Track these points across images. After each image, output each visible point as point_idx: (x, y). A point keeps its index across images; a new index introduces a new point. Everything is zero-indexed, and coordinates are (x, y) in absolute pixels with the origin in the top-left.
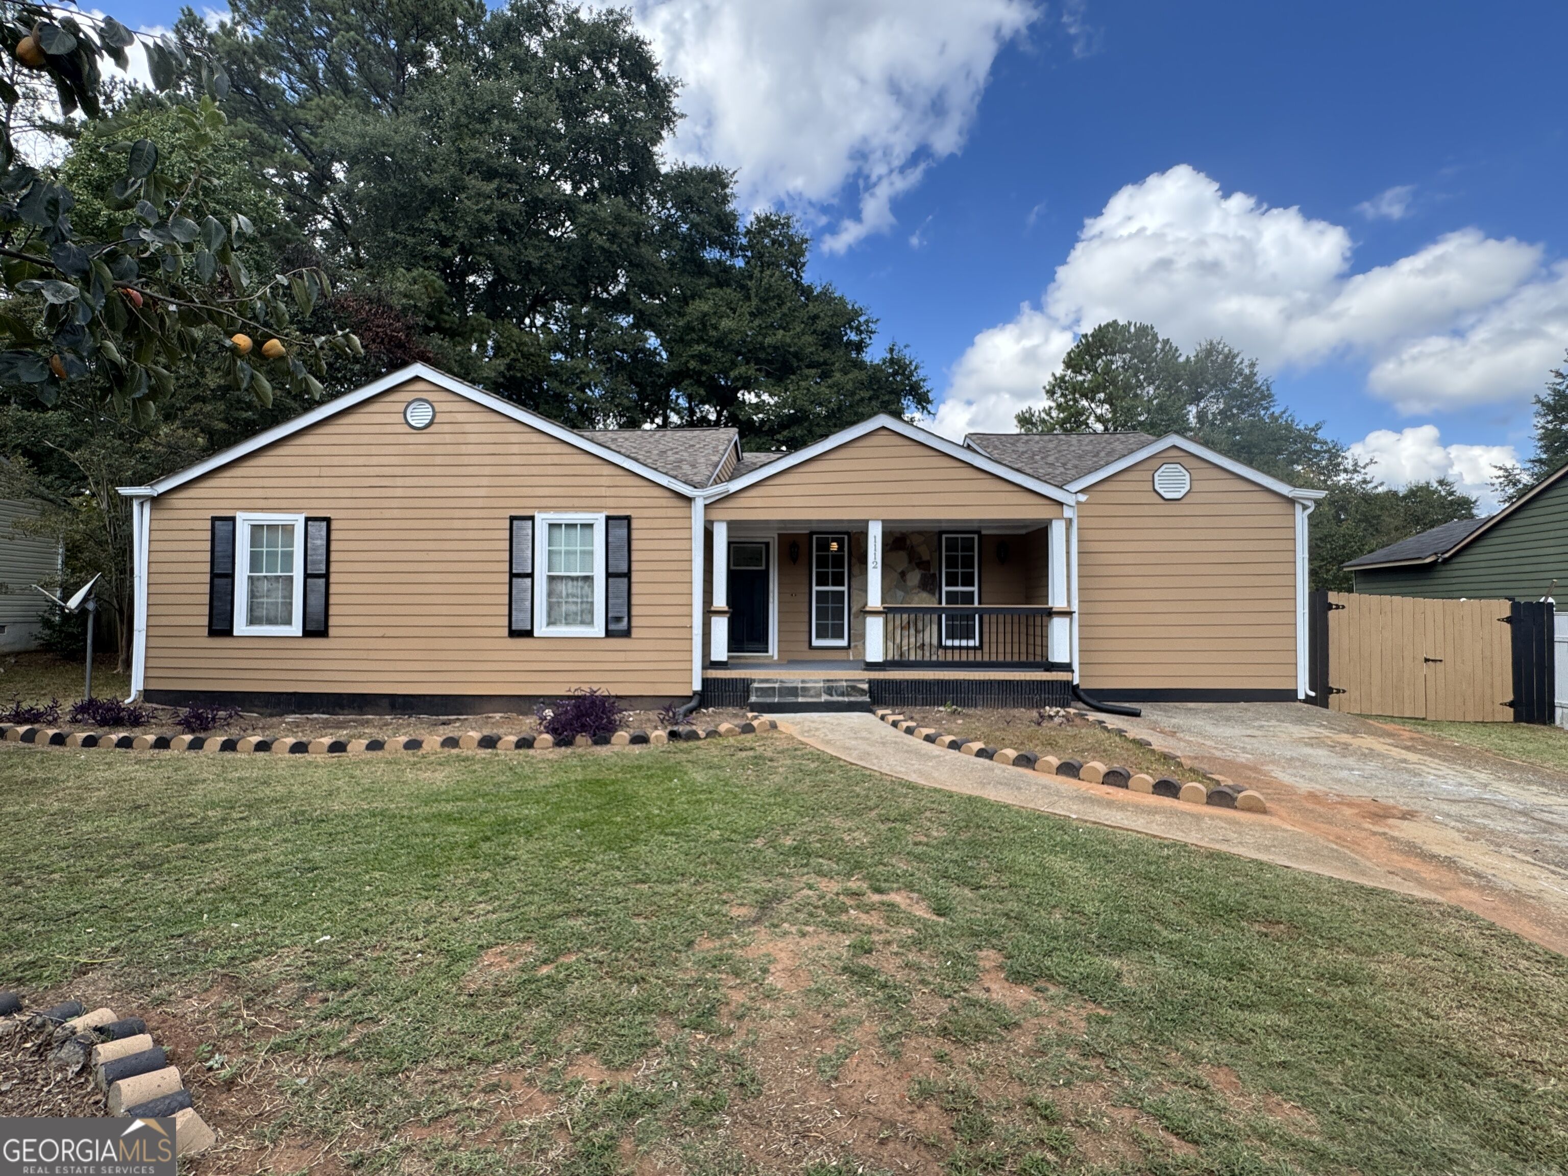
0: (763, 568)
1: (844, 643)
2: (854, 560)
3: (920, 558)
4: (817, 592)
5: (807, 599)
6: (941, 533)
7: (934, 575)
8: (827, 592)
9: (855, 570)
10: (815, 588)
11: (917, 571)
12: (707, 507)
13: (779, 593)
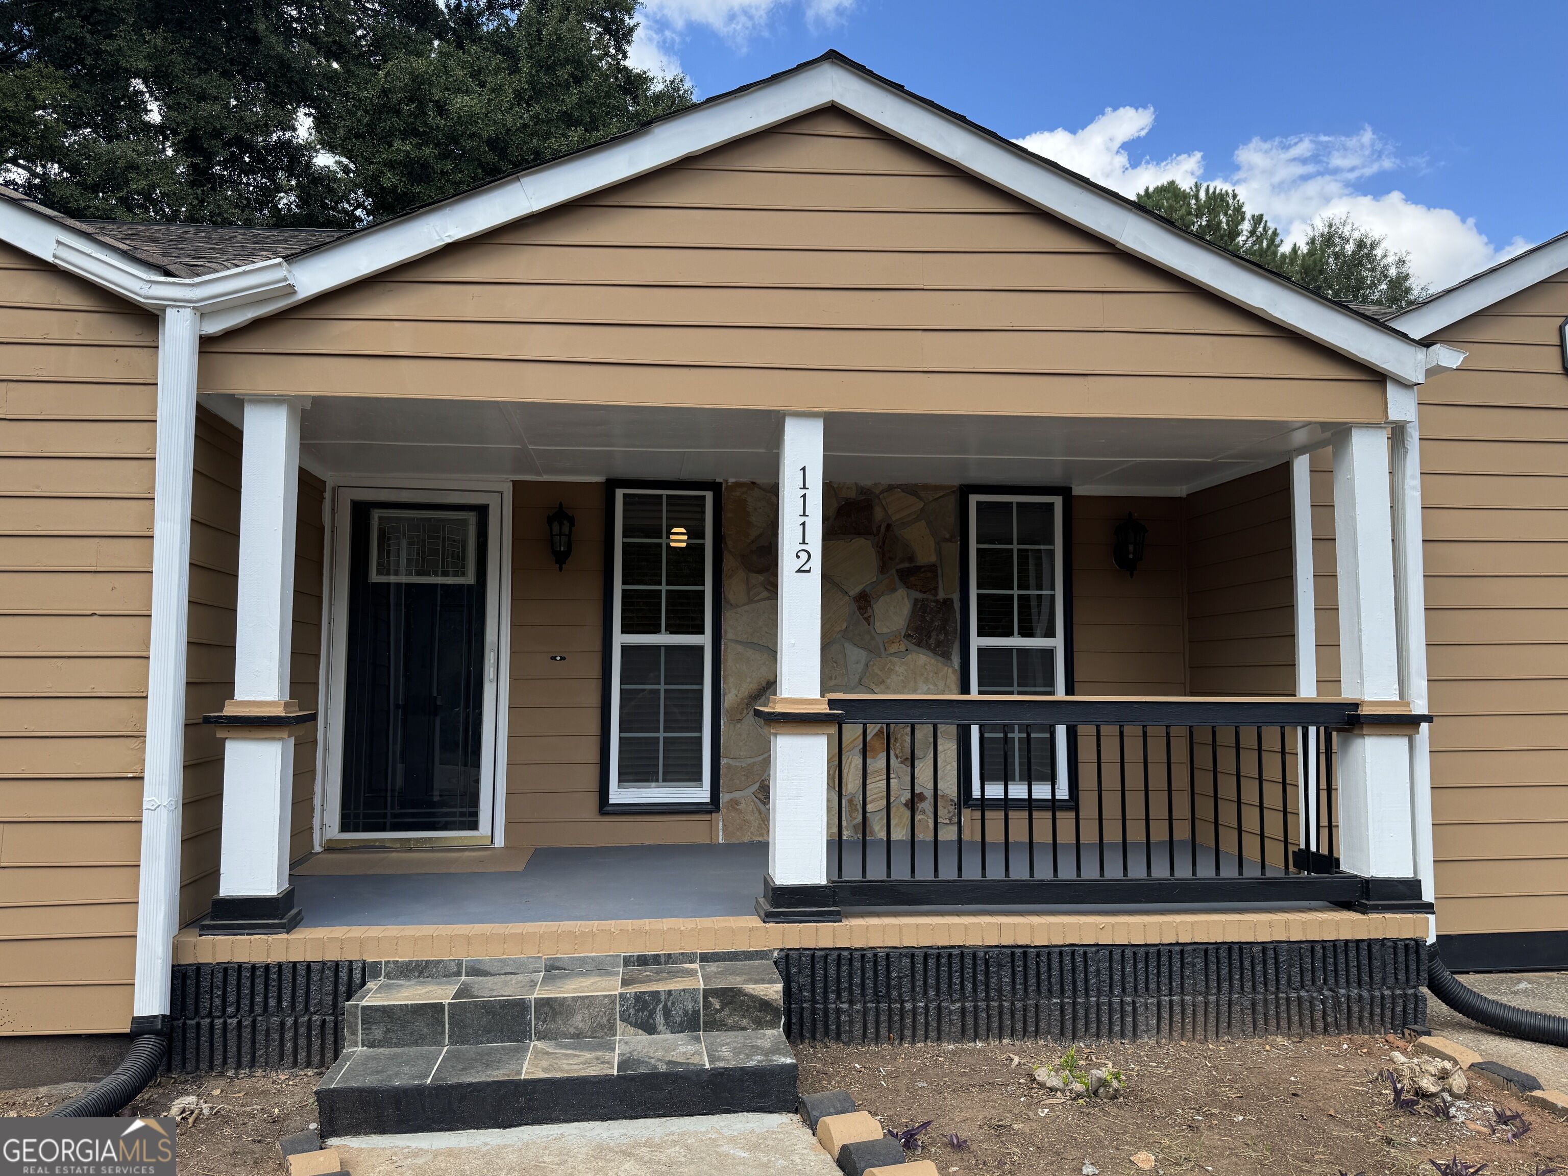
0: (470, 579)
1: (700, 794)
2: (729, 562)
3: (911, 559)
4: (625, 649)
5: (595, 671)
6: (966, 490)
7: (947, 603)
8: (656, 648)
9: (734, 589)
10: (619, 639)
11: (901, 592)
12: (207, 344)
13: (514, 653)
